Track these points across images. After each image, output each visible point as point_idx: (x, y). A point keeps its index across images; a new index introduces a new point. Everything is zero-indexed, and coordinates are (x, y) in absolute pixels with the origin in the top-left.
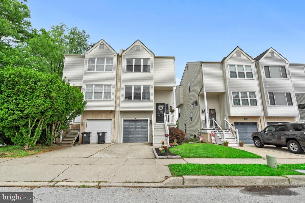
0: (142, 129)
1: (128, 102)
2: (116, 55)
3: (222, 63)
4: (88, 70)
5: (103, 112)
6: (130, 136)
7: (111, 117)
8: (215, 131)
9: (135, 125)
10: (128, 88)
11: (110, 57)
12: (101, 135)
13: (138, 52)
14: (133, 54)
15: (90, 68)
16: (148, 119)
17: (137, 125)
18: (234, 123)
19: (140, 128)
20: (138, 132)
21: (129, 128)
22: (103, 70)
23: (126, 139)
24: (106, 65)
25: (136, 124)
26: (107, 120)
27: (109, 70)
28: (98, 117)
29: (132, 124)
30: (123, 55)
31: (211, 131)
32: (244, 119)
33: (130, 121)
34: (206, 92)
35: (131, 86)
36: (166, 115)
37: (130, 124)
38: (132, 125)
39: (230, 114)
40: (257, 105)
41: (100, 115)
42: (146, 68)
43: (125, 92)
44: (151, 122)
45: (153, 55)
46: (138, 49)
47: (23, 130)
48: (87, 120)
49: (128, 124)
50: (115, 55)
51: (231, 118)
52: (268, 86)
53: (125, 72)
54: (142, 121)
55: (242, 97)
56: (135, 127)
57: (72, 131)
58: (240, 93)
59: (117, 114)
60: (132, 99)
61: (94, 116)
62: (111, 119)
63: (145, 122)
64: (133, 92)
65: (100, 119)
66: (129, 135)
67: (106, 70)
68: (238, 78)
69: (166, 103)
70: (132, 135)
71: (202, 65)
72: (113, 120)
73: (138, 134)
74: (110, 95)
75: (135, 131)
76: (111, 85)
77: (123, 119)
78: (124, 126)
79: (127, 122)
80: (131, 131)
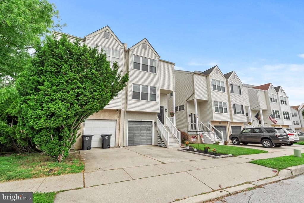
0: (147, 131)
1: (136, 102)
2: (123, 49)
3: (207, 76)
5: (106, 111)
6: (135, 139)
7: (116, 117)
8: (203, 132)
10: (136, 87)
11: (117, 49)
12: (107, 138)
14: (141, 52)
16: (153, 120)
17: (142, 126)
18: (214, 126)
19: (144, 130)
20: (143, 134)
21: (134, 130)
23: (131, 143)
24: (112, 57)
25: (141, 125)
26: (110, 120)
29: (137, 126)
30: (130, 50)
31: (200, 132)
32: (219, 123)
34: (197, 99)
35: (139, 85)
37: (135, 125)
39: (213, 119)
40: (227, 113)
41: (102, 114)
42: (153, 69)
43: (132, 91)
44: (155, 123)
45: (159, 57)
46: (145, 48)
49: (133, 125)
51: (213, 122)
52: (232, 99)
53: (132, 69)
54: (147, 123)
55: (219, 106)
56: (140, 129)
58: (218, 102)
59: (122, 114)
60: (139, 99)
62: (116, 119)
63: (150, 123)
64: (141, 91)
65: (102, 118)
66: (134, 137)
68: (217, 90)
70: (137, 137)
71: (193, 75)
72: (118, 121)
73: (143, 136)
75: (140, 133)
77: (128, 120)
78: (129, 127)
79: (132, 123)
80: (136, 133)
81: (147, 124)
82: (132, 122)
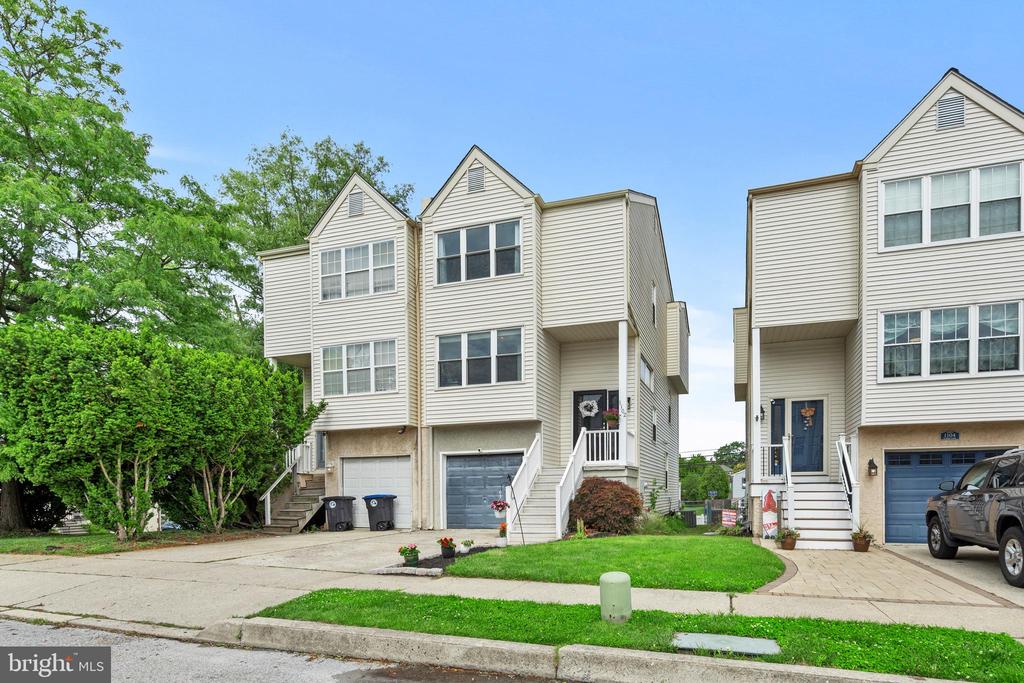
1: (450, 394)
2: (402, 227)
3: (854, 178)
4: (325, 296)
6: (470, 510)
7: (408, 449)
9: (483, 471)
10: (449, 345)
11: (383, 236)
13: (476, 197)
14: (461, 212)
15: (328, 288)
16: (525, 449)
17: (490, 471)
18: (886, 453)
19: (499, 481)
20: (495, 493)
21: (465, 483)
22: (366, 290)
23: (458, 520)
24: (375, 270)
25: (487, 468)
26: (398, 457)
27: (385, 288)
28: (370, 450)
29: (473, 471)
30: (424, 220)
31: (767, 489)
32: (939, 436)
33: (467, 459)
34: (762, 329)
35: (458, 336)
36: (590, 432)
37: (468, 468)
38: (474, 473)
40: (1017, 367)
41: (374, 443)
42: (508, 261)
43: (438, 360)
45: (532, 200)
46: (476, 187)
47: (93, 491)
48: (343, 459)
49: (462, 469)
50: (399, 228)
53: (435, 288)
54: (507, 458)
56: (485, 478)
57: (307, 493)
58: (926, 316)
59: (425, 438)
61: (359, 446)
62: (408, 453)
63: (514, 460)
64: (464, 356)
65: (375, 454)
66: (465, 505)
67: (376, 289)
68: (927, 240)
69: (610, 388)
70: (474, 504)
72: (413, 456)
74: (393, 375)
75: (484, 491)
76: (392, 342)
77: (441, 453)
78: (450, 475)
79: (457, 463)
80: (472, 491)
81: (508, 462)
82: (458, 459)
